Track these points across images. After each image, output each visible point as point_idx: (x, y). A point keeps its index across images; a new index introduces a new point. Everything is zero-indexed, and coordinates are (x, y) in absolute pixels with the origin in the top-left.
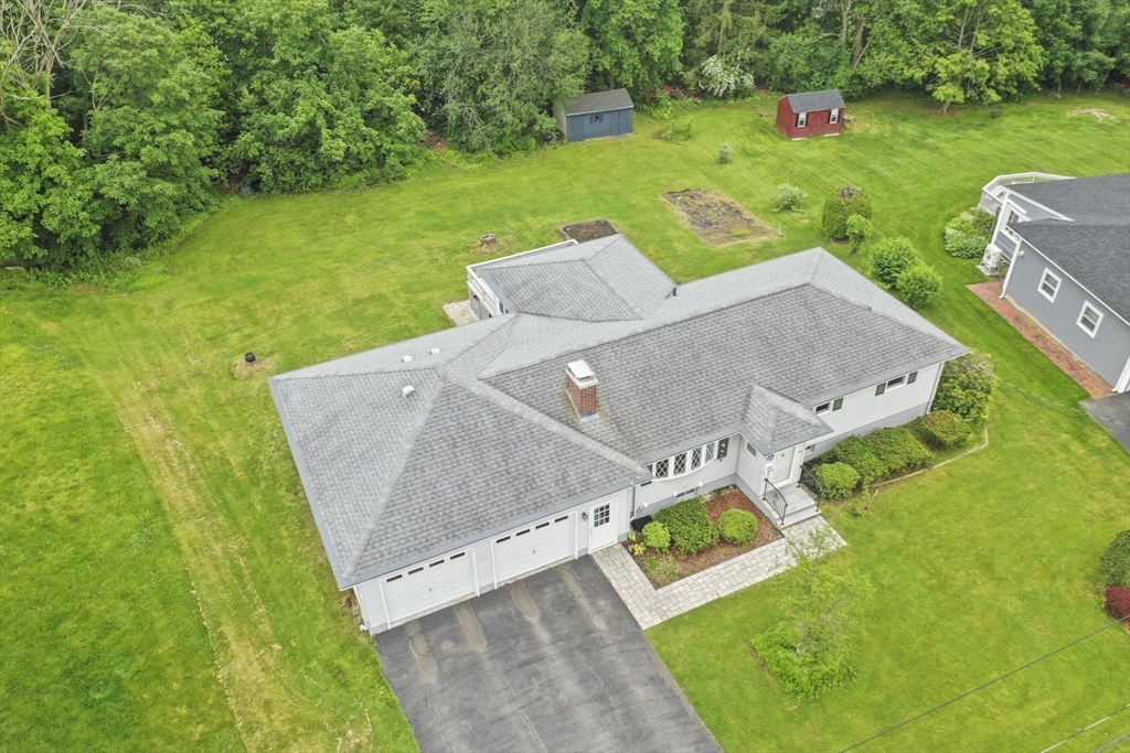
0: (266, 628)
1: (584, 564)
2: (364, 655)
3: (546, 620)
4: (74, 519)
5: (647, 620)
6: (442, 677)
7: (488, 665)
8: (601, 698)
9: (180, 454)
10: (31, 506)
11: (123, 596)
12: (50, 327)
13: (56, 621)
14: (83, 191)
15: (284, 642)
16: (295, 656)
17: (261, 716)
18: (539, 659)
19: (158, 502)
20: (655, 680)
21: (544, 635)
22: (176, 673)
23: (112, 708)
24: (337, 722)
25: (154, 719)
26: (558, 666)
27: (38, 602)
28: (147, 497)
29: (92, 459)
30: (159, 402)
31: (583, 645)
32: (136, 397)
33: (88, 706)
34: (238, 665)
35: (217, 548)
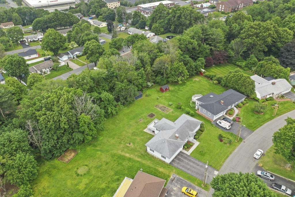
1: (181, 152)
2: (169, 165)
3: (181, 157)
4: (132, 165)
5: (189, 154)
6: (177, 164)
7: (180, 162)
15: (162, 167)
16: (164, 167)
17: (166, 172)
18: (183, 160)
19: (138, 161)
20: (192, 158)
24: (172, 170)
26: (185, 160)
28: (136, 161)
31: (186, 158)
34: (160, 170)
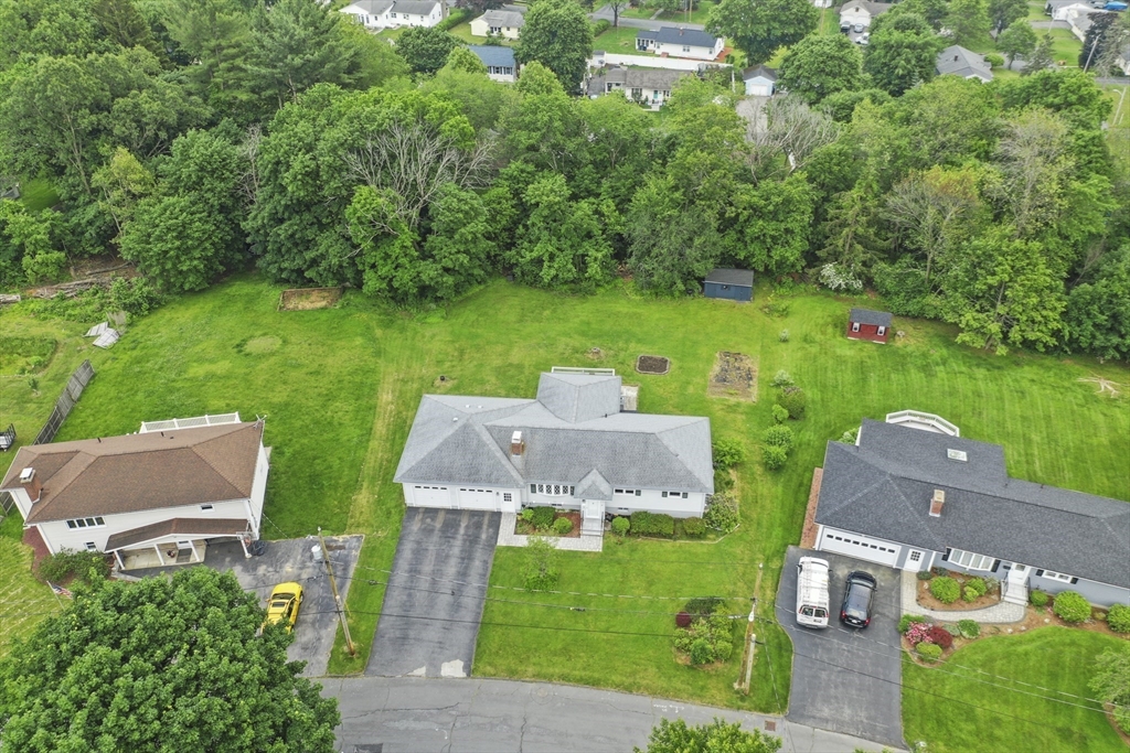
0: (377, 489)
1: (495, 514)
2: (401, 511)
3: (467, 527)
4: (340, 424)
5: (501, 542)
6: (420, 529)
7: (436, 532)
8: (463, 559)
9: (391, 412)
10: (329, 413)
11: (340, 459)
12: (378, 332)
13: (315, 458)
14: (413, 272)
15: (379, 496)
16: (379, 502)
17: (358, 515)
18: (454, 538)
19: (371, 429)
21: (462, 531)
22: (340, 490)
23: (316, 492)
24: (379, 527)
25: (326, 501)
26: (458, 543)
27: (314, 450)
28: (369, 425)
29: (359, 402)
30: (399, 385)
31: (472, 541)
32: (391, 380)
33: (311, 489)
34: (361, 497)
35: (380, 454)
